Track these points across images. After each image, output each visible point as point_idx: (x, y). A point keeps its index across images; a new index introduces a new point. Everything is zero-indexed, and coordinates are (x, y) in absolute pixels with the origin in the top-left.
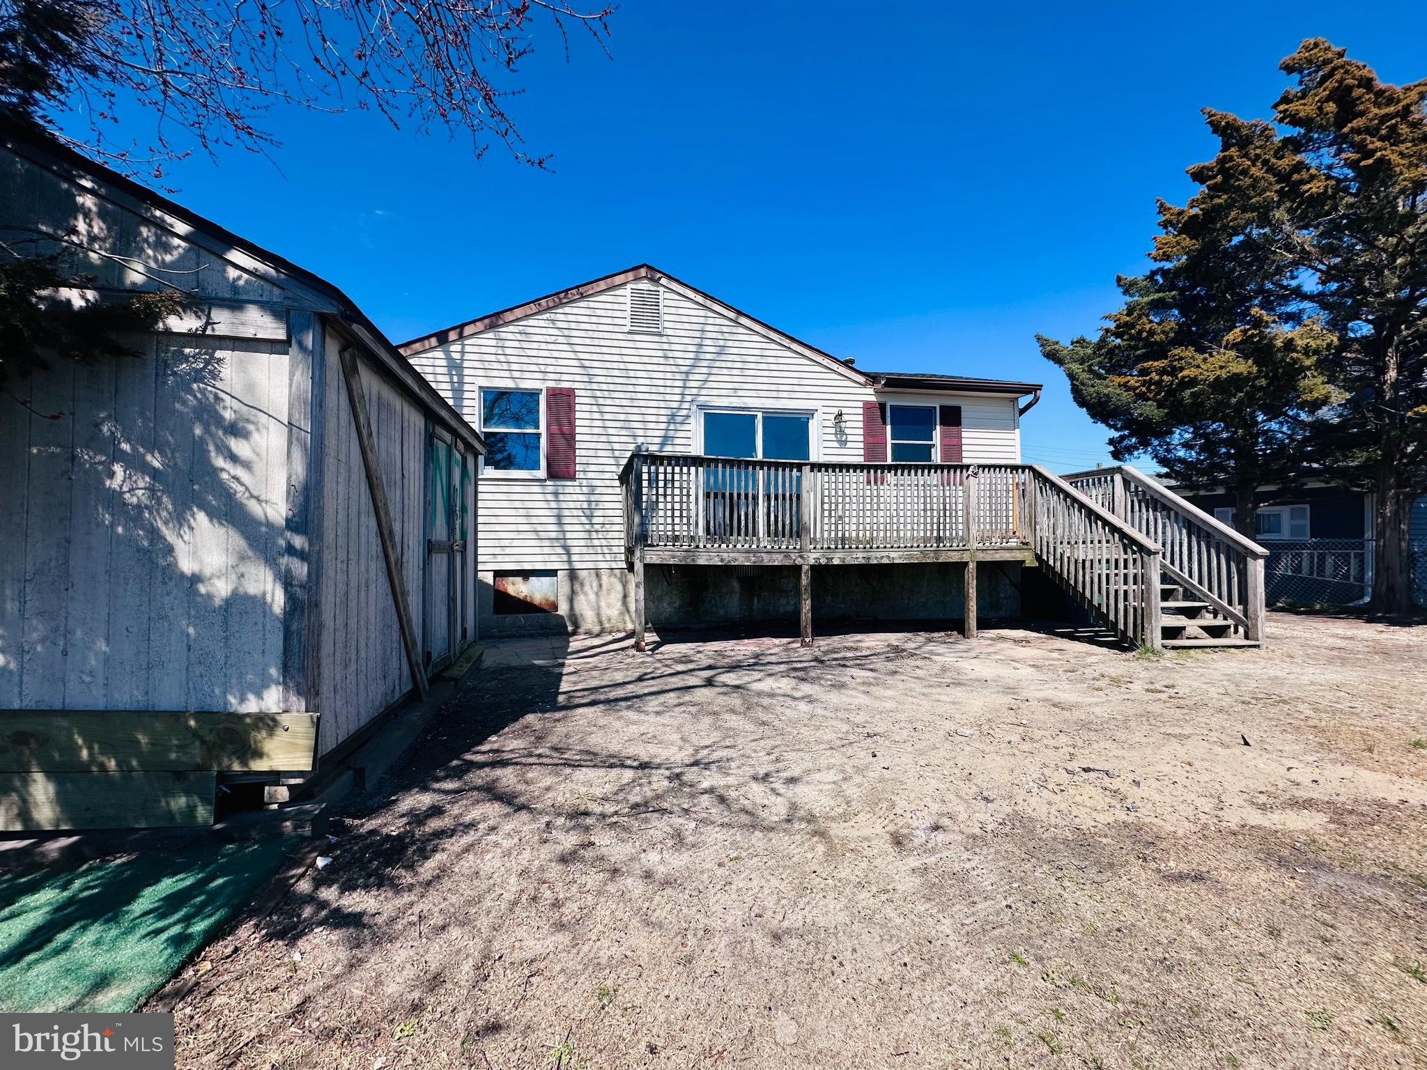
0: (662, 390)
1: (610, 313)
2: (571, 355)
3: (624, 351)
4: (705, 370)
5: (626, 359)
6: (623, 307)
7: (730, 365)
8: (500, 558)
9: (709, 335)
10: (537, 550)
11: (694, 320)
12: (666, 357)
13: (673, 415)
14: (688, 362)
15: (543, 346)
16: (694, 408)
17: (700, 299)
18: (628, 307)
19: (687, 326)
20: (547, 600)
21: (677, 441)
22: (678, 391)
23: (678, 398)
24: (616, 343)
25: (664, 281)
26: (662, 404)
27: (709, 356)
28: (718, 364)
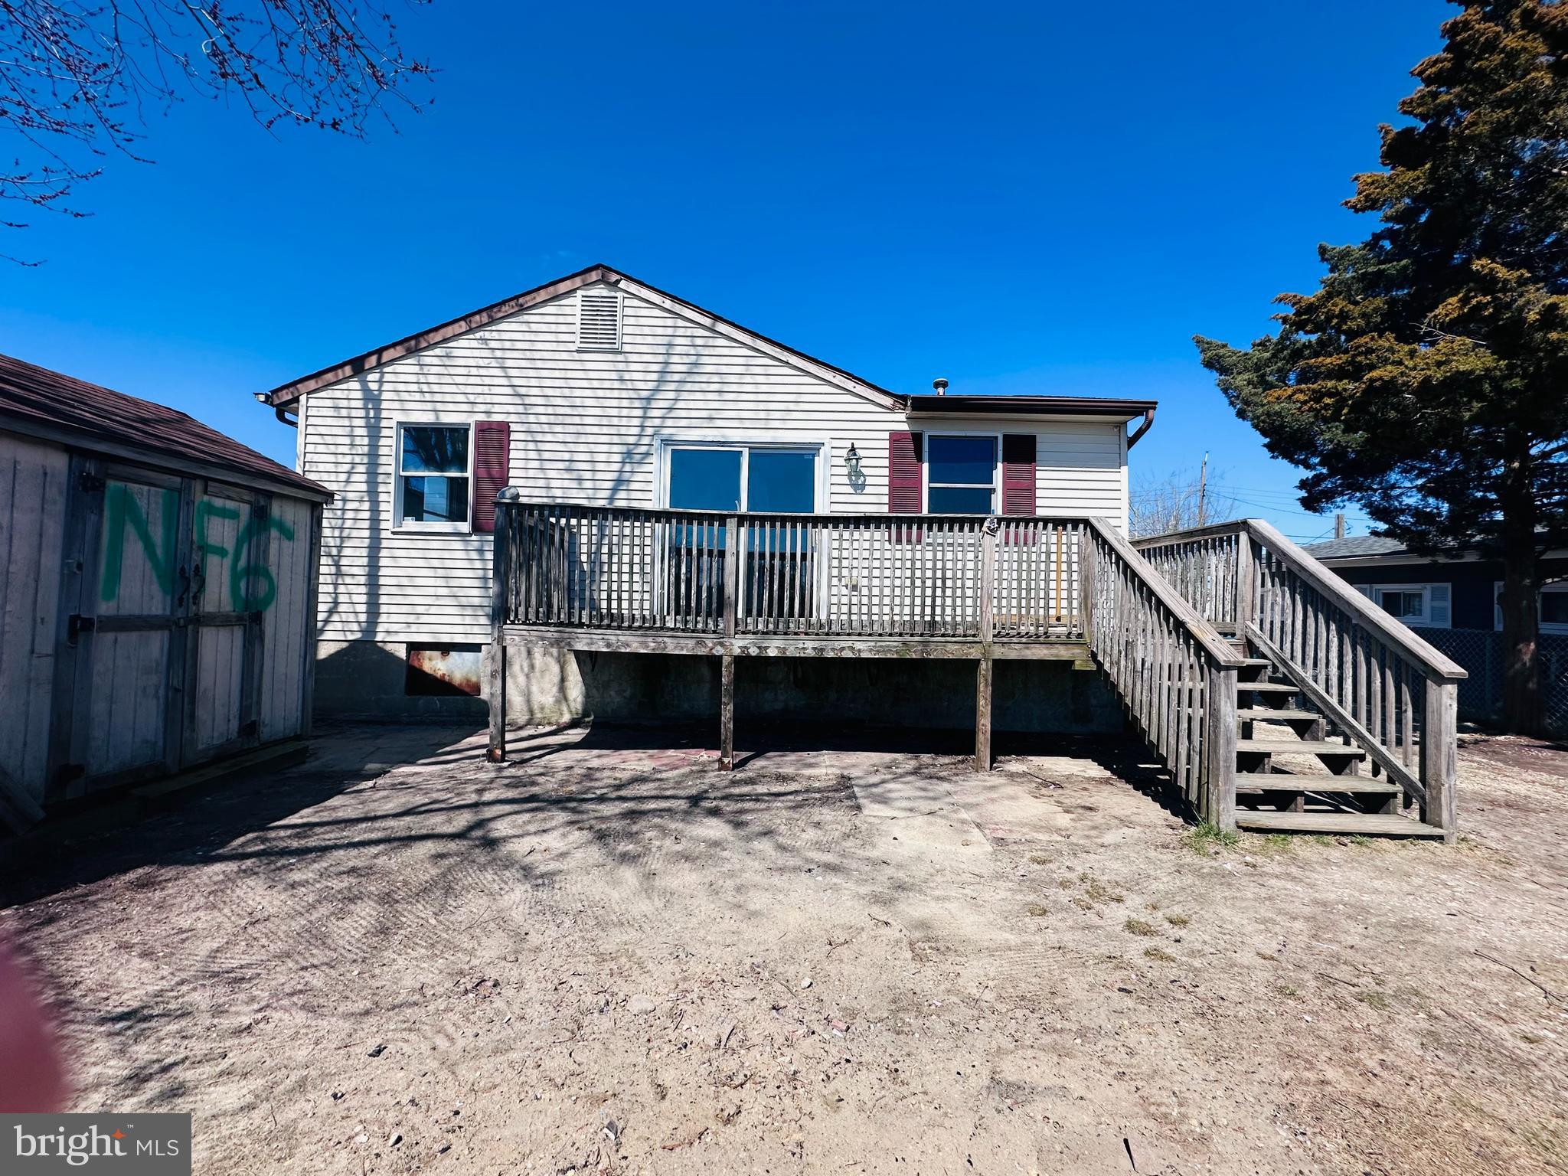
0: (615, 421)
1: (553, 328)
2: (504, 382)
3: (570, 374)
4: (671, 395)
5: (572, 383)
6: (570, 319)
7: (704, 387)
8: (414, 628)
9: (678, 350)
10: (458, 620)
11: (660, 331)
12: (622, 380)
13: (629, 454)
14: (651, 385)
15: (474, 371)
16: (656, 443)
17: (668, 304)
18: (577, 320)
19: (650, 340)
20: (468, 681)
21: (634, 486)
22: (636, 422)
23: (636, 431)
24: (561, 365)
25: (623, 284)
26: (616, 439)
27: (676, 377)
28: (688, 387)
